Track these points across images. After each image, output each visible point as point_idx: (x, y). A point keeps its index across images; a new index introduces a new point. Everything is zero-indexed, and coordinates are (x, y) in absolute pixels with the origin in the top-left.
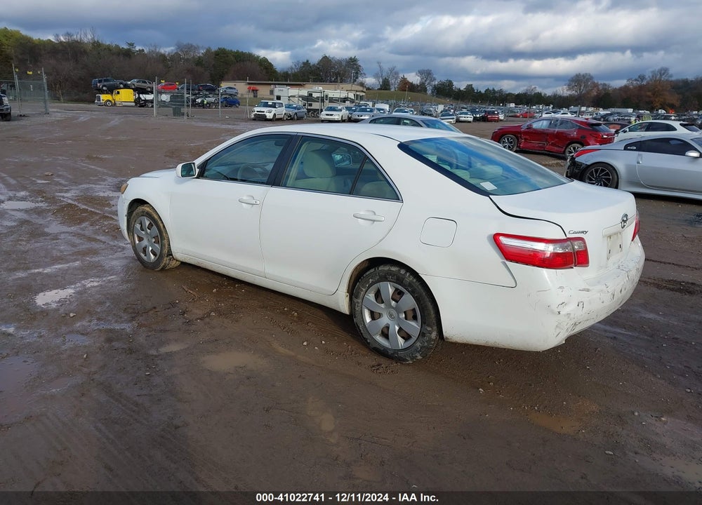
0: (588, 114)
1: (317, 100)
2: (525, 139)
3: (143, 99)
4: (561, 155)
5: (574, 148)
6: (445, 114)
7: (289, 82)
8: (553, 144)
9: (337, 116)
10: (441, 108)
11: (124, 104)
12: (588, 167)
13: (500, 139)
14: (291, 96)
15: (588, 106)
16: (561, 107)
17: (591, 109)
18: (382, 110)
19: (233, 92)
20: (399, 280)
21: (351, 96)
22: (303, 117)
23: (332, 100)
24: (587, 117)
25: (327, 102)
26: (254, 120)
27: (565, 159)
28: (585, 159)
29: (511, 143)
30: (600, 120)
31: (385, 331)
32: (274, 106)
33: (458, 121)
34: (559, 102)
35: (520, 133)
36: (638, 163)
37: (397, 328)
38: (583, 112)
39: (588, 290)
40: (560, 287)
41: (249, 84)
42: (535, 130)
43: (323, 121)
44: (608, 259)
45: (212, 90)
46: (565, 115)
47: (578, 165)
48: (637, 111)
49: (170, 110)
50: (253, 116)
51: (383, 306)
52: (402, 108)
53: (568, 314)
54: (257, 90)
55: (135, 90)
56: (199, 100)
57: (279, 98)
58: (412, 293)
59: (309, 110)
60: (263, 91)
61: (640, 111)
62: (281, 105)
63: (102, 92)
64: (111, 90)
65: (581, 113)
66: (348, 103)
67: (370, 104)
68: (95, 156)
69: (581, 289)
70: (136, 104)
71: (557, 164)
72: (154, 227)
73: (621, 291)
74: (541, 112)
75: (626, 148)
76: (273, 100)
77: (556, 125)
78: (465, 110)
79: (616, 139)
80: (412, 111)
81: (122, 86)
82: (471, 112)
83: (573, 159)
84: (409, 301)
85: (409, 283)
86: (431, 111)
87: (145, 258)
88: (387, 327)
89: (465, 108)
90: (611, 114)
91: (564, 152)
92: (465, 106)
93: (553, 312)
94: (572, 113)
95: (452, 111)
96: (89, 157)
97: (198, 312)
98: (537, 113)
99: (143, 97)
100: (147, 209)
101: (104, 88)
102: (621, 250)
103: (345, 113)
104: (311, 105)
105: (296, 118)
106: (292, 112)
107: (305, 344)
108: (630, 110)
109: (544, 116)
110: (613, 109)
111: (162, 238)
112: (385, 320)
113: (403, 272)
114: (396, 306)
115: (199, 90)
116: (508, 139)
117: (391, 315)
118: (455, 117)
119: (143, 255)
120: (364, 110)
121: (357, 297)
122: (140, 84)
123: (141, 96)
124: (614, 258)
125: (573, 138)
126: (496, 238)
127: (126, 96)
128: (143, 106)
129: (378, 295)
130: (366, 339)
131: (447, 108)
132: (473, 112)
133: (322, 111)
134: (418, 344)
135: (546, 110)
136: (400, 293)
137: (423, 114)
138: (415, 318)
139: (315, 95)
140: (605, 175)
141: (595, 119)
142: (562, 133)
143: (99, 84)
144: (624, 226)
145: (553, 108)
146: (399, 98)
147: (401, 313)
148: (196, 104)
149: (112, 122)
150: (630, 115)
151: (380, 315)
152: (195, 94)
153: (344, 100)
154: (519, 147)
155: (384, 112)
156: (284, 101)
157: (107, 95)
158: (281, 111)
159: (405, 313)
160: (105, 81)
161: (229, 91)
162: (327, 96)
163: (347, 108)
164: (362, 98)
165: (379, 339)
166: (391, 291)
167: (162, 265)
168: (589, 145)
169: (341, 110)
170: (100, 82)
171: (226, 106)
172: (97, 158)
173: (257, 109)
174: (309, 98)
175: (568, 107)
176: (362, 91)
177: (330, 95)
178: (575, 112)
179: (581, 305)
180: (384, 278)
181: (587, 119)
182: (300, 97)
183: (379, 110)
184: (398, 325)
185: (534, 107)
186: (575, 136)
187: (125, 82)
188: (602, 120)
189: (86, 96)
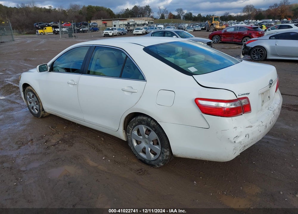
0: (253, 23)
1: (131, 26)
2: (224, 37)
3: (57, 31)
4: (240, 43)
5: (246, 40)
6: (189, 27)
7: (120, 19)
8: (236, 38)
9: (140, 32)
10: (187, 25)
11: (49, 33)
12: (252, 48)
13: (212, 38)
14: (120, 25)
15: (253, 20)
16: (240, 21)
17: (254, 21)
18: (161, 28)
19: (95, 25)
20: (148, 124)
21: (147, 22)
22: (126, 34)
23: (138, 25)
24: (252, 24)
25: (136, 26)
26: (104, 36)
27: (242, 45)
28: (251, 45)
29: (217, 39)
30: (258, 25)
31: (144, 150)
32: (112, 30)
33: (194, 30)
34: (240, 19)
35: (221, 34)
36: (276, 45)
37: (149, 149)
38: (250, 22)
39: (251, 127)
40: (235, 128)
41: (103, 21)
42: (228, 32)
43: (135, 35)
44: (262, 105)
45: (86, 25)
46: (243, 24)
47: (248, 48)
48: (274, 20)
49: (67, 35)
50: (103, 35)
51: (141, 137)
52: (169, 26)
53: (240, 142)
54: (106, 23)
55: (53, 27)
56: (81, 30)
57: (115, 26)
58: (155, 131)
59: (128, 30)
60: (109, 23)
61: (276, 20)
62: (115, 29)
63: (39, 29)
64: (42, 28)
65: (249, 23)
66: (145, 26)
67: (155, 25)
68: (28, 59)
69: (247, 126)
70: (54, 33)
71: (238, 47)
72: (35, 97)
73: (270, 123)
74: (231, 24)
75: (270, 38)
76: (112, 27)
77: (237, 30)
78: (197, 26)
79: (265, 34)
80: (174, 27)
81: (47, 25)
82: (200, 26)
83: (245, 45)
84: (154, 135)
85: (153, 126)
86: (182, 27)
87: (34, 112)
88: (145, 148)
89: (198, 25)
90: (262, 22)
91: (242, 42)
92: (198, 24)
93: (231, 142)
94: (245, 23)
95: (192, 26)
96: (25, 60)
97: (54, 141)
98: (230, 24)
99: (56, 30)
100: (31, 88)
101: (39, 27)
102: (270, 99)
103: (144, 30)
104: (129, 28)
105: (122, 34)
106: (120, 32)
107: (104, 158)
108: (271, 20)
109: (233, 25)
110: (263, 20)
111: (39, 102)
112: (143, 145)
113: (149, 120)
114: (148, 137)
115: (81, 25)
116: (216, 37)
117: (146, 142)
118: (193, 29)
119: (32, 110)
120: (153, 29)
121: (128, 133)
122: (54, 24)
123: (56, 29)
124: (265, 104)
125: (246, 35)
126: (196, 100)
127: (49, 30)
128: (57, 34)
129: (138, 131)
130: (135, 155)
131: (190, 25)
132: (201, 26)
133: (134, 30)
134: (160, 158)
135: (234, 23)
136: (149, 131)
137: (179, 29)
138: (158, 144)
139: (131, 23)
140: (260, 52)
141: (256, 25)
142: (240, 33)
143: (37, 26)
144: (271, 86)
145: (237, 21)
146: (168, 22)
147: (151, 141)
148: (80, 31)
149: (41, 42)
150: (271, 22)
151: (141, 142)
152: (79, 27)
153: (144, 25)
154: (221, 41)
155: (162, 29)
156: (117, 27)
157: (41, 30)
158: (116, 32)
159: (153, 141)
160: (40, 24)
161: (94, 24)
162: (136, 23)
163: (145, 28)
164: (152, 23)
165: (142, 154)
166: (145, 130)
167: (41, 115)
168: (253, 37)
169: (142, 29)
170: (37, 24)
171: (93, 31)
172: (29, 60)
173: (105, 32)
174: (128, 25)
175: (243, 21)
176: (152, 20)
177: (138, 23)
178: (247, 23)
179: (247, 136)
180: (140, 123)
181: (252, 25)
182: (124, 25)
183: (159, 28)
184: (150, 148)
185: (228, 22)
186: (246, 34)
187: (48, 24)
188: (259, 25)
189: (32, 31)
